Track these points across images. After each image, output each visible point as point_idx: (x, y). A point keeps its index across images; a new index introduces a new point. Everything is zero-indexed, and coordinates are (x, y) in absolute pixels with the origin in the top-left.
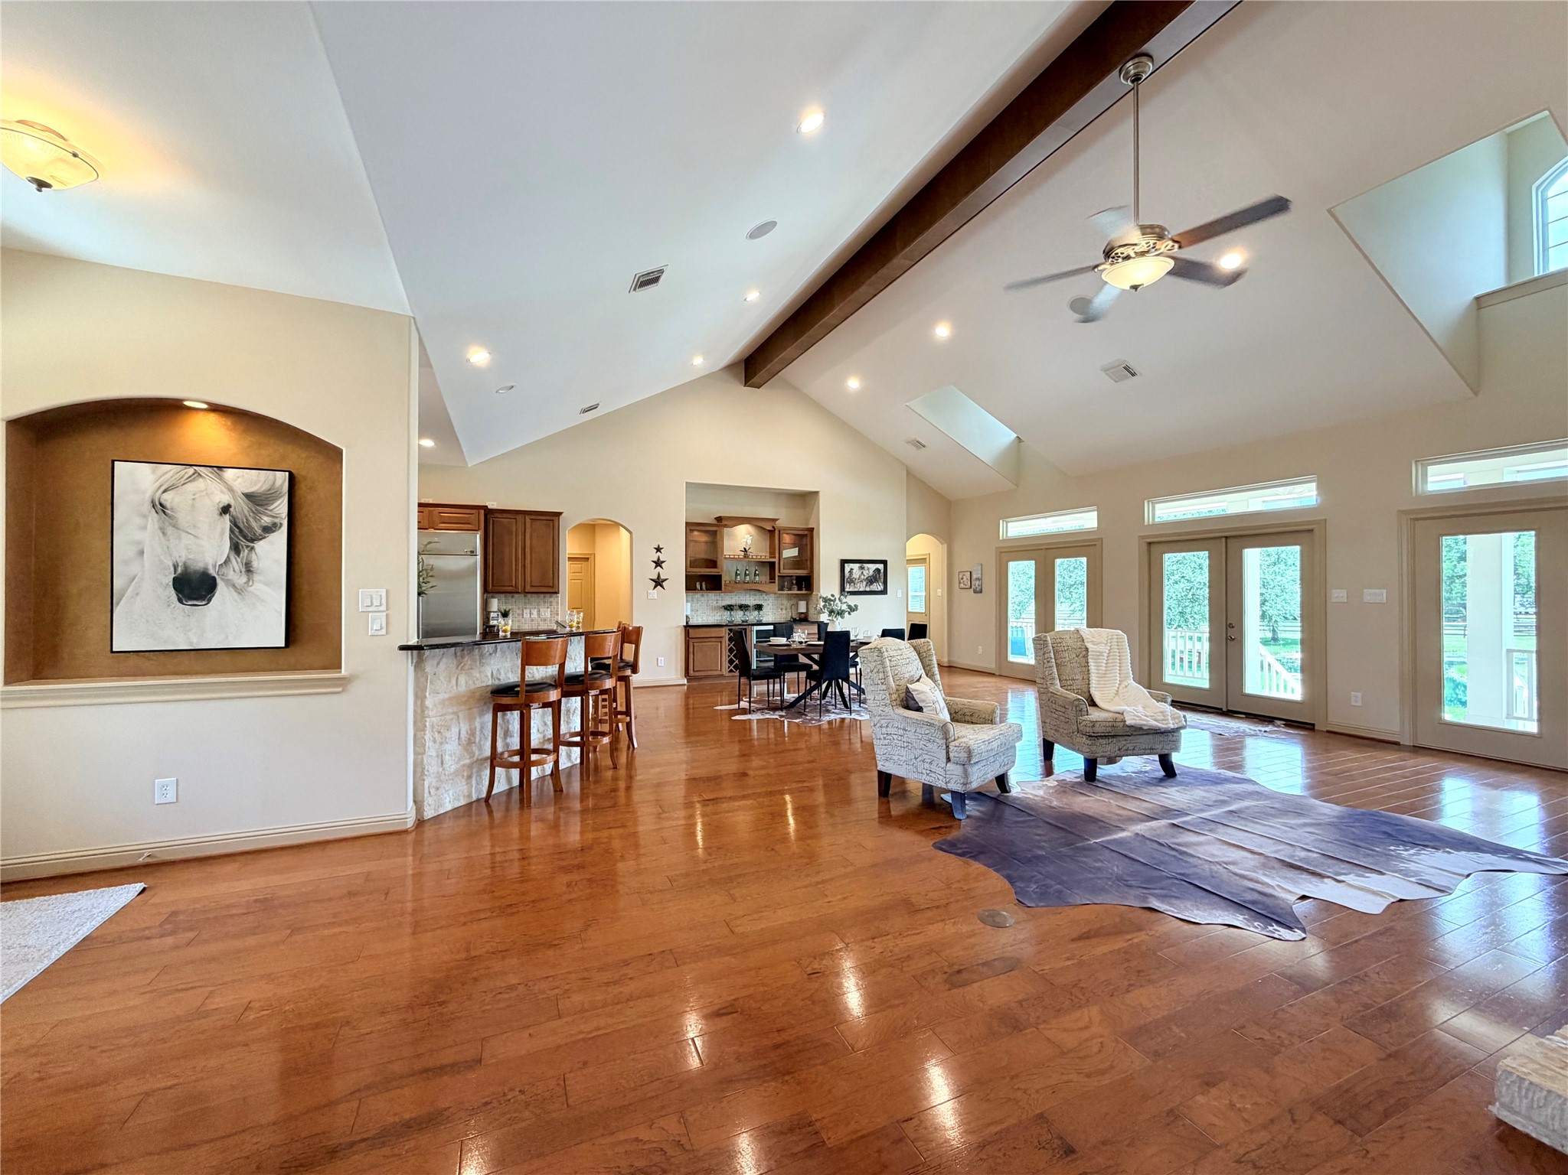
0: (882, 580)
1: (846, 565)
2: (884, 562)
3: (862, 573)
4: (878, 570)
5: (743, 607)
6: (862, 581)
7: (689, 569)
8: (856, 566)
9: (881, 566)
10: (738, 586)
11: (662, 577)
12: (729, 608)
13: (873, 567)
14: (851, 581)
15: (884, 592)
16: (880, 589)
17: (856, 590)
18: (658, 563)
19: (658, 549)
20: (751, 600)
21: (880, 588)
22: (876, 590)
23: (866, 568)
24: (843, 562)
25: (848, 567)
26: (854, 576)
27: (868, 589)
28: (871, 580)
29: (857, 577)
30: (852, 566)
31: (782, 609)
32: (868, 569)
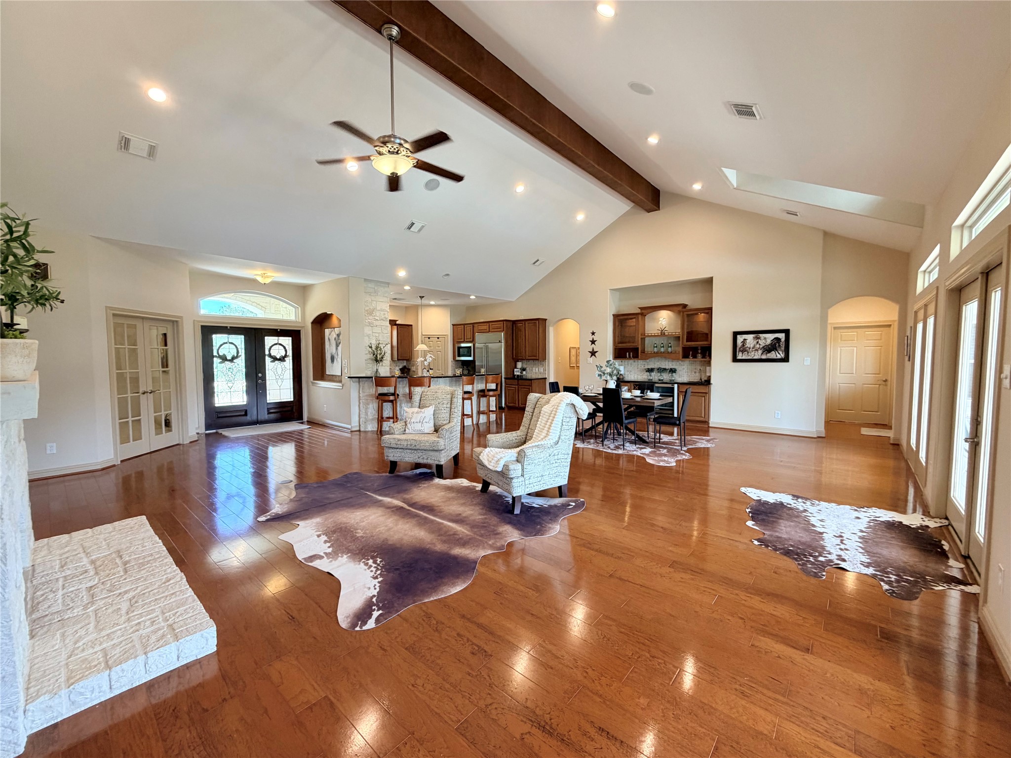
0: (783, 348)
1: (738, 336)
2: (787, 332)
3: (758, 342)
4: (778, 339)
5: (661, 370)
6: (757, 350)
7: (617, 345)
8: (750, 337)
9: (782, 336)
10: (657, 355)
11: (595, 350)
12: (650, 370)
13: (771, 337)
14: (744, 350)
15: (786, 359)
16: (779, 357)
17: (750, 358)
18: (593, 342)
19: (593, 333)
20: (668, 365)
21: (781, 355)
22: (775, 357)
23: (762, 338)
24: (736, 334)
25: (740, 339)
26: (748, 345)
27: (764, 357)
28: (769, 349)
29: (752, 346)
30: (745, 336)
31: (695, 372)
32: (765, 339)
